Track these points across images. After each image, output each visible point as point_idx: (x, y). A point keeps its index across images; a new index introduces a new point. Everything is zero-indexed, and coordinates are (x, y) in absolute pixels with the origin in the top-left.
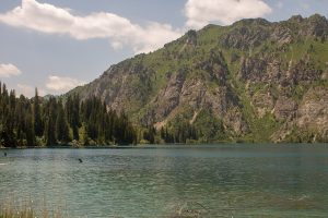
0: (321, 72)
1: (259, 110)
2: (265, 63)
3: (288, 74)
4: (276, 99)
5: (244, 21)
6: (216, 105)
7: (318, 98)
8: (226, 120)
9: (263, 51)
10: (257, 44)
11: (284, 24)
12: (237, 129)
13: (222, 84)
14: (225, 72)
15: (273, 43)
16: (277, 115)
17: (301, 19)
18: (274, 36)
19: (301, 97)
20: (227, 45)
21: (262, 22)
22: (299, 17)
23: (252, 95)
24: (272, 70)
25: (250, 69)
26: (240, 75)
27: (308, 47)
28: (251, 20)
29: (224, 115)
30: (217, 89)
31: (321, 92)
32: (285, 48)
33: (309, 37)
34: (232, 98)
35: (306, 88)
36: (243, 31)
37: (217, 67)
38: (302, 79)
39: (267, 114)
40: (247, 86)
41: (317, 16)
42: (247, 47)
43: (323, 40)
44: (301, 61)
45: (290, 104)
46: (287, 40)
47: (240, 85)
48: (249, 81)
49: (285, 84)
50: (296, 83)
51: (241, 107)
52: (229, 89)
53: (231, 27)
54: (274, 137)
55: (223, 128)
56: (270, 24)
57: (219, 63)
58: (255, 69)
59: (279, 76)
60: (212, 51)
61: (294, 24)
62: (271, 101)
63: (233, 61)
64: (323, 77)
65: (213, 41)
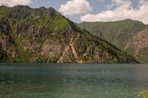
0: (52, 32)
1: (24, 47)
2: (28, 26)
3: (38, 32)
4: (32, 43)
5: (19, 6)
6: (4, 44)
7: (50, 43)
8: (8, 51)
9: (27, 21)
10: (25, 17)
11: (37, 10)
12: (13, 56)
13: (7, 34)
14: (9, 29)
15: (32, 17)
16: (33, 50)
17: (45, 9)
18: (32, 14)
19: (43, 43)
20: (10, 16)
21: (27, 7)
22: (44, 7)
23: (21, 40)
24: (31, 30)
25: (21, 28)
26: (16, 31)
27: (47, 21)
28: (23, 6)
29: (7, 49)
30: (5, 37)
31: (51, 41)
32: (37, 20)
33: (48, 17)
34: (11, 41)
35: (45, 39)
36: (19, 11)
37: (5, 26)
38: (44, 35)
39: (28, 49)
40: (19, 36)
41: (51, 8)
42: (20, 18)
43: (53, 19)
44: (44, 27)
45: (38, 46)
46: (38, 17)
47: (16, 35)
48: (20, 34)
49: (36, 36)
50: (41, 36)
51: (16, 45)
52: (10, 37)
53: (13, 8)
54: (30, 60)
55: (6, 55)
56: (31, 9)
57: (6, 24)
58: (23, 29)
59: (34, 33)
60: (3, 18)
61: (41, 10)
62: (30, 44)
63: (13, 24)
64: (53, 34)
65: (3, 14)
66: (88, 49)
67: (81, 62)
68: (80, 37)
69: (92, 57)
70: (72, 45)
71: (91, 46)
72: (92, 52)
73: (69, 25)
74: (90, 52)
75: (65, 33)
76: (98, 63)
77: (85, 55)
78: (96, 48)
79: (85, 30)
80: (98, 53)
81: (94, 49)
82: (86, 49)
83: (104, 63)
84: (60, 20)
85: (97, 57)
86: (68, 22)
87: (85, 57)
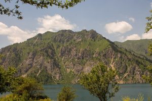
0: (93, 54)
1: (68, 70)
2: (70, 49)
3: (80, 54)
4: (74, 65)
5: (63, 31)
6: (49, 67)
7: (91, 65)
8: (53, 74)
9: (70, 44)
10: (68, 41)
11: (79, 33)
12: (57, 78)
13: (52, 58)
14: (53, 53)
15: (74, 40)
16: (75, 72)
17: (86, 31)
18: (75, 38)
19: (84, 65)
20: (55, 41)
21: (70, 31)
22: (85, 30)
23: (65, 63)
24: (73, 52)
25: (64, 52)
26: (60, 54)
27: (89, 44)
28: (66, 30)
29: (52, 72)
30: (49, 61)
31: (92, 63)
32: (79, 43)
33: (89, 39)
34: (56, 65)
35: (87, 60)
36: (62, 35)
37: (50, 51)
38: (86, 57)
39: (71, 72)
40: (63, 59)
41: (92, 30)
42: (63, 42)
43: (95, 40)
44: (86, 50)
45: (80, 67)
46: (80, 40)
47: (60, 58)
48: (64, 57)
49: (79, 58)
50: (83, 58)
51: (60, 68)
52: (55, 60)
53: (57, 33)
54: (73, 82)
55: (51, 78)
56: (74, 32)
57: (51, 49)
58: (66, 52)
59: (76, 55)
60: (48, 44)
61: (83, 33)
62: (72, 66)
63: (57, 48)
64: (94, 56)
65: (49, 39)
66: (129, 69)
67: (121, 82)
68: (121, 57)
69: (133, 77)
70: (112, 66)
71: (131, 66)
72: (133, 72)
73: (109, 46)
74: (130, 72)
75: (105, 54)
76: (139, 82)
77: (125, 75)
78: (137, 68)
79: (126, 50)
80: (138, 73)
81: (134, 69)
82: (126, 69)
83: (146, 83)
84: (101, 42)
85: (138, 77)
86: (109, 43)
87: (125, 77)
